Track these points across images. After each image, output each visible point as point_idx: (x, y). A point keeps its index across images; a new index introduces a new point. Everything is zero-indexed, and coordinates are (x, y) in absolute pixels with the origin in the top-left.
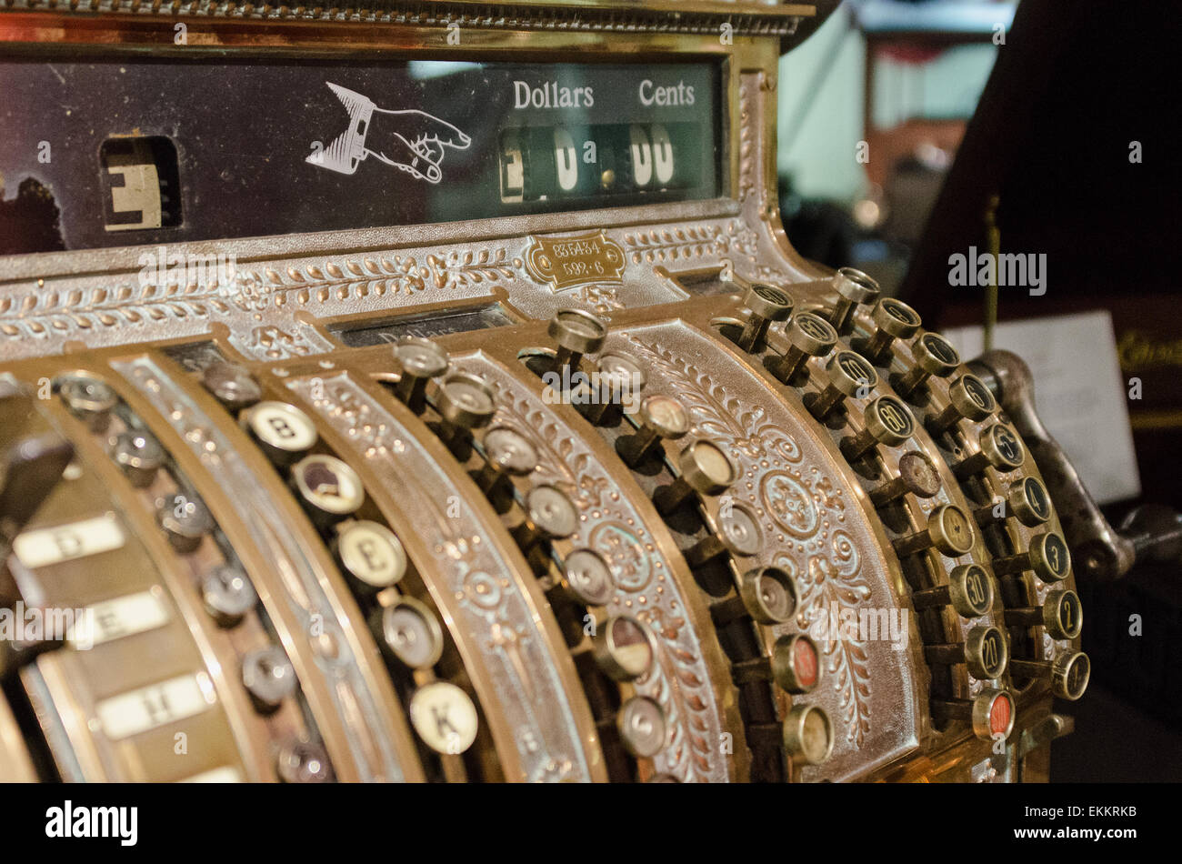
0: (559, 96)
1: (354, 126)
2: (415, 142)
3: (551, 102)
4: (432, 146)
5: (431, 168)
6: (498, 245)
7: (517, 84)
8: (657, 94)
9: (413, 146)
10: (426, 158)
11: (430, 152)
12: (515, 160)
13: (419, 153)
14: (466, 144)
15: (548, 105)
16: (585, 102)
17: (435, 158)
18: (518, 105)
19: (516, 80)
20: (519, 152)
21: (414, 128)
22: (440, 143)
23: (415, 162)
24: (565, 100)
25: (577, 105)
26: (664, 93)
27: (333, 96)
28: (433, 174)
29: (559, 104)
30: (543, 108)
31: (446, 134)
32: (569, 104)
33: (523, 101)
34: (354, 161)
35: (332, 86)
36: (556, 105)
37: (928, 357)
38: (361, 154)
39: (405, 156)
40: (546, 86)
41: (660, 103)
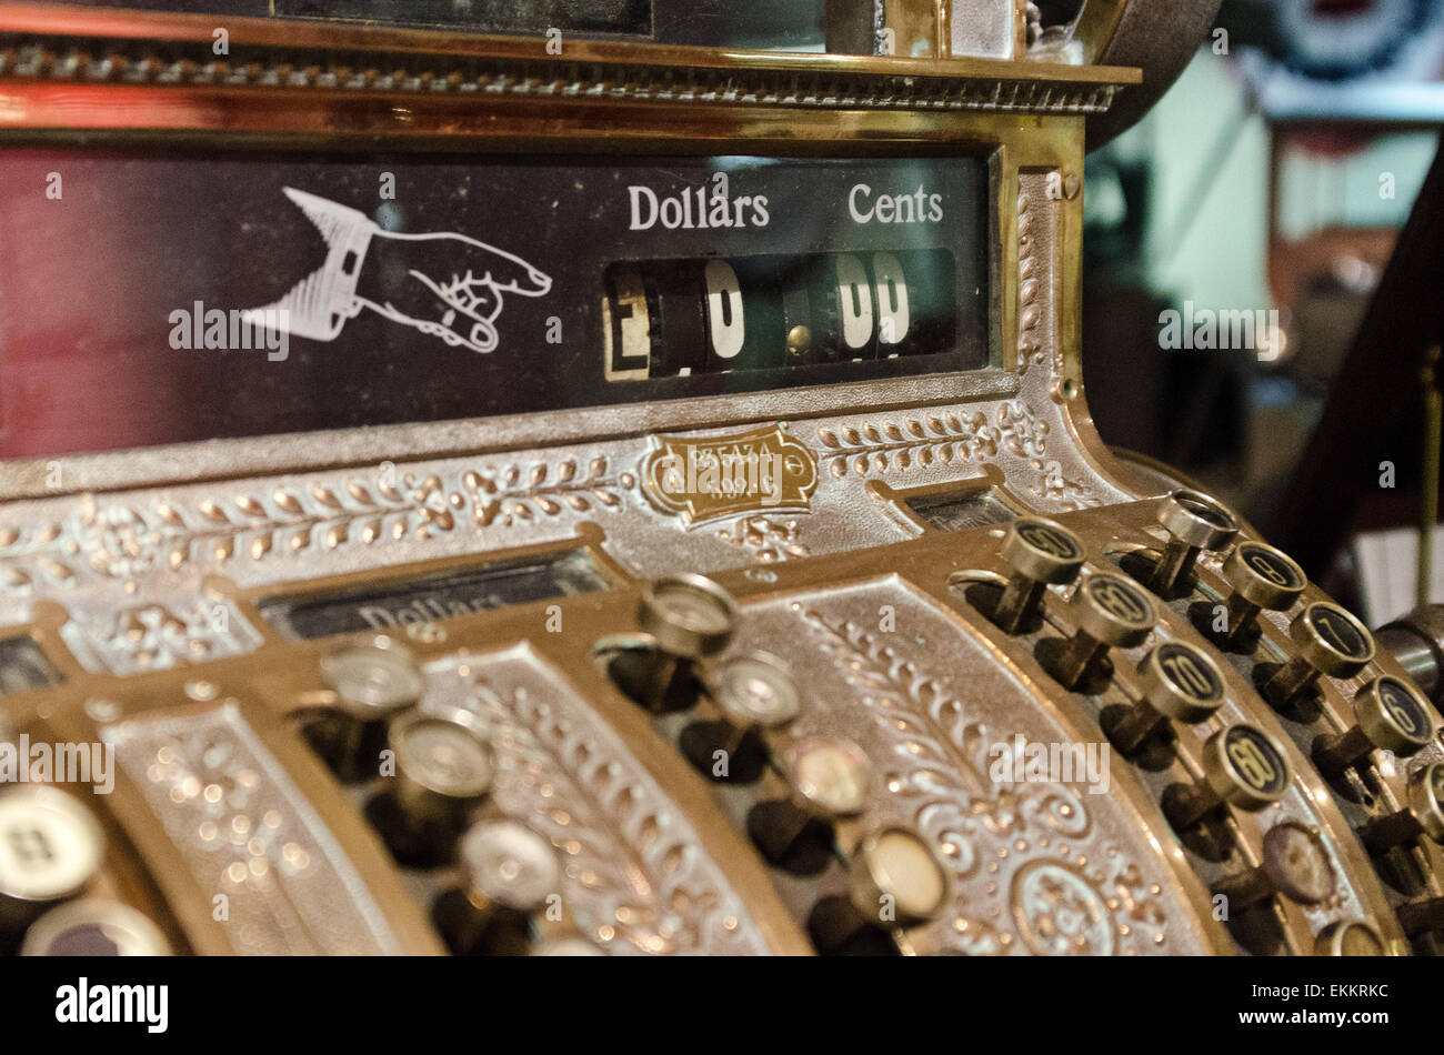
0: (709, 209)
1: (335, 259)
2: (449, 283)
3: (695, 219)
4: (480, 291)
5: (477, 328)
6: (594, 451)
7: (634, 191)
8: (879, 206)
9: (444, 292)
10: (470, 311)
11: (476, 301)
12: (635, 312)
13: (457, 304)
14: (541, 288)
15: (688, 225)
16: (754, 219)
17: (485, 310)
18: (636, 225)
19: (633, 184)
20: (643, 299)
21: (445, 262)
22: (496, 288)
23: (449, 318)
24: (719, 217)
25: (740, 223)
26: (890, 205)
27: (297, 212)
28: (482, 337)
29: (708, 221)
30: (680, 228)
31: (504, 272)
32: (727, 222)
33: (644, 217)
34: (335, 318)
35: (294, 195)
36: (703, 224)
37: (1319, 645)
38: (351, 306)
39: (431, 307)
40: (686, 193)
41: (883, 219)
